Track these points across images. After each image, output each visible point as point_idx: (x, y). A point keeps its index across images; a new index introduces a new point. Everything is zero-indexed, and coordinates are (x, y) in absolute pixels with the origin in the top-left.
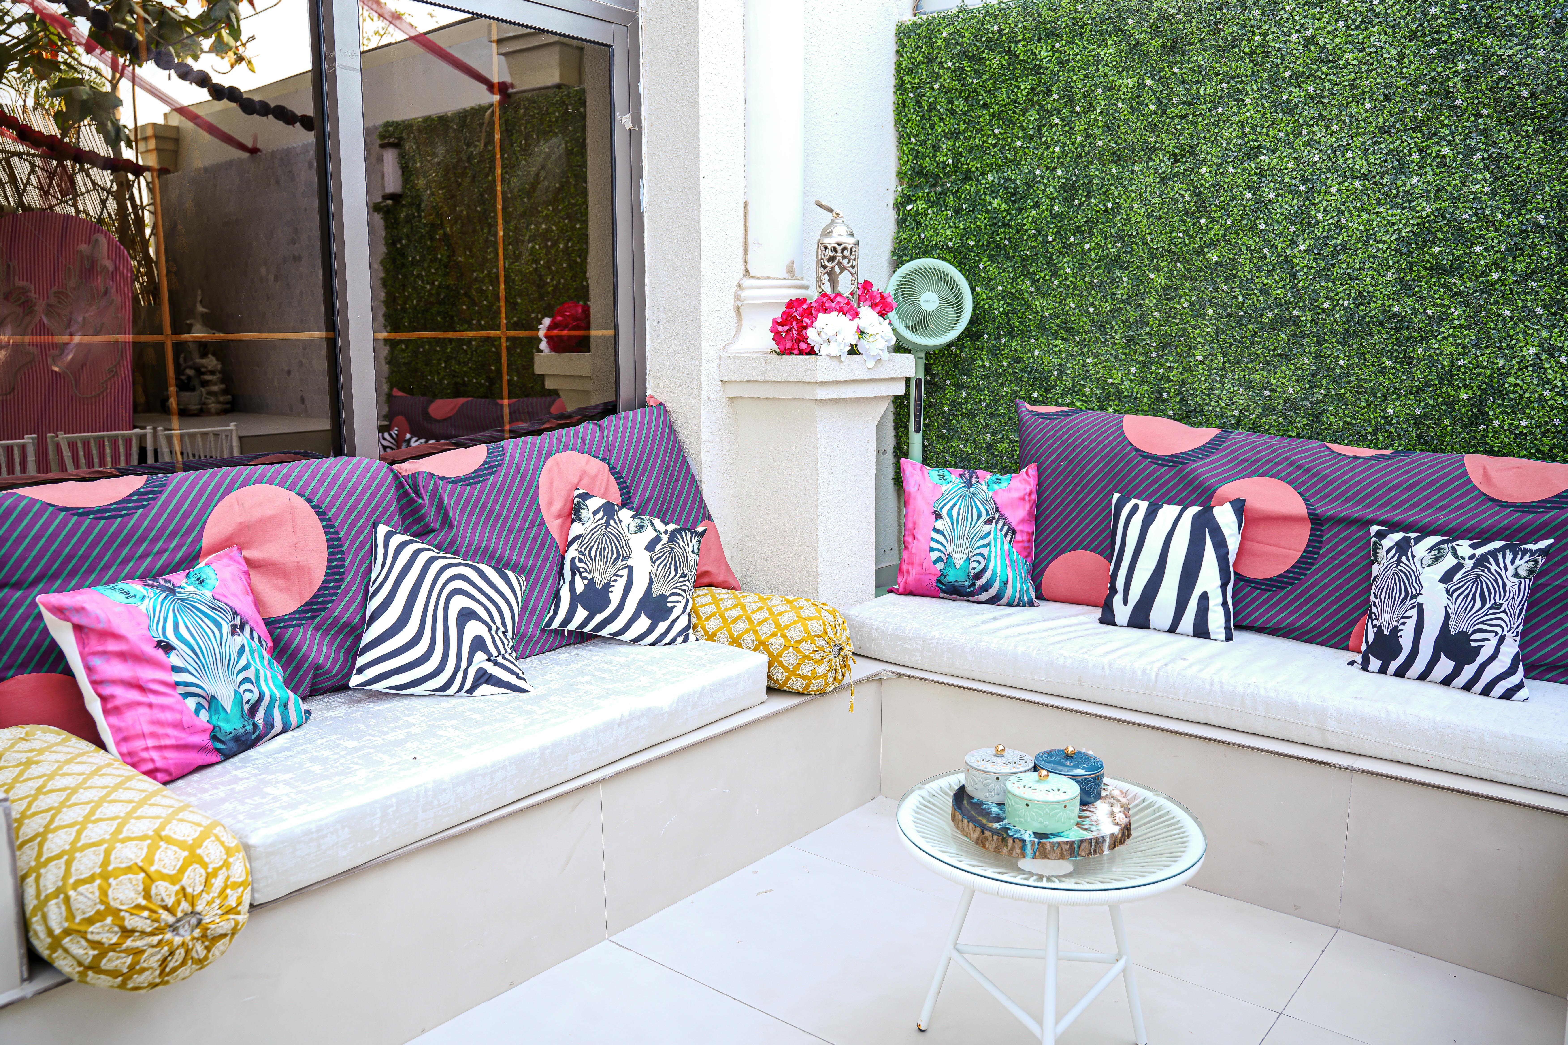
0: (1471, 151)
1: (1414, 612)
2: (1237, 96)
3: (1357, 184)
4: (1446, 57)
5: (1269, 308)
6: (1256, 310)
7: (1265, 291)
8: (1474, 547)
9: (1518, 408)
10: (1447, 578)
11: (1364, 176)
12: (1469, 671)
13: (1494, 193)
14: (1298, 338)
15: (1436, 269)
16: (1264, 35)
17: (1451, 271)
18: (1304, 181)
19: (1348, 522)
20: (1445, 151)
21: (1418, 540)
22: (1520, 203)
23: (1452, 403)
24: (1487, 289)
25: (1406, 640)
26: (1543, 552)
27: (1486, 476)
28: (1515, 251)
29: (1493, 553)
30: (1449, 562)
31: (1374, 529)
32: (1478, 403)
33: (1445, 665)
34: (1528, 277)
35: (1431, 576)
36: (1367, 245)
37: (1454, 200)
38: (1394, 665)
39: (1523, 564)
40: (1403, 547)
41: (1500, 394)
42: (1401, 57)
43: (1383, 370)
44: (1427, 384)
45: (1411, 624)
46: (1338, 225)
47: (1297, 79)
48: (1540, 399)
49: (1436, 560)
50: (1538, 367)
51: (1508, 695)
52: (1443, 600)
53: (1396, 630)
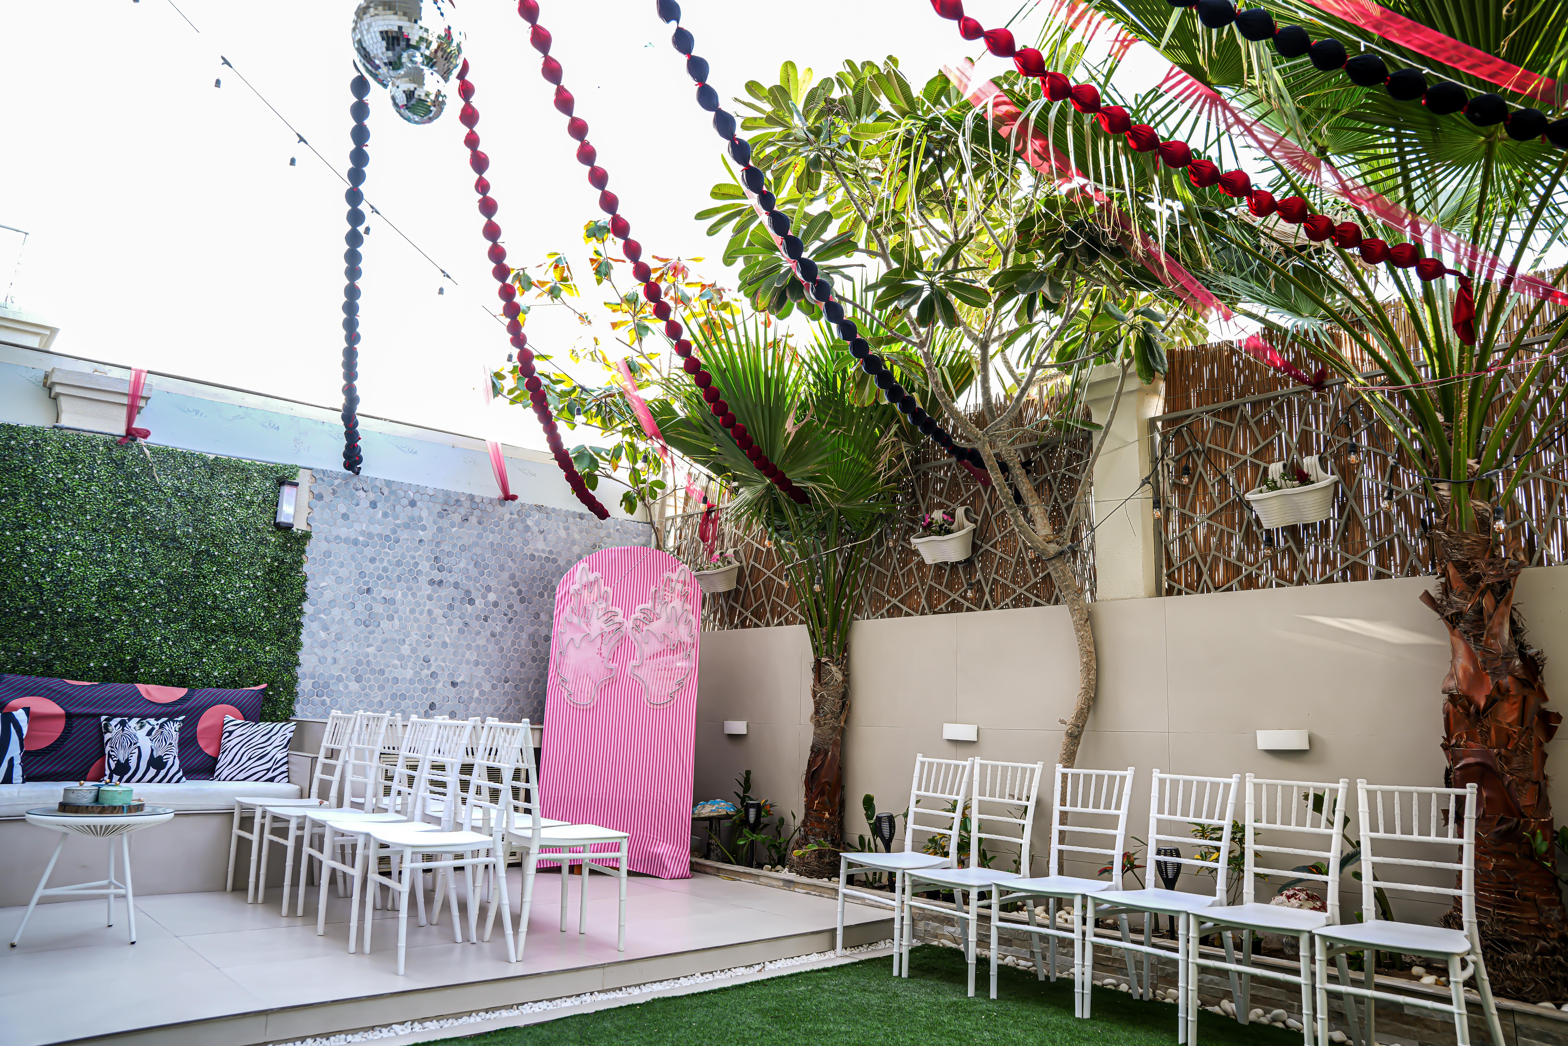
0: (134, 548)
1: (136, 750)
2: (15, 496)
3: (80, 553)
4: (126, 504)
5: (25, 609)
6: (17, 608)
7: (23, 599)
8: (157, 720)
9: (152, 664)
10: (149, 734)
11: (83, 550)
12: (163, 772)
13: (143, 568)
14: (41, 626)
15: (117, 598)
16: (34, 470)
17: (123, 600)
18: (51, 547)
19: (87, 716)
20: (123, 545)
21: (129, 720)
22: (154, 574)
23: (122, 661)
24: (139, 609)
25: (133, 764)
26: (183, 721)
27: (147, 692)
28: (151, 594)
29: (165, 722)
30: (148, 727)
31: (103, 718)
32: (133, 660)
33: (152, 771)
34: (155, 607)
35: (141, 734)
36: (83, 582)
37: (126, 568)
38: (126, 777)
39: (177, 726)
40: (123, 724)
41: (144, 657)
42: (105, 499)
43: (88, 643)
44: (110, 651)
45: (135, 756)
46: (69, 572)
47: (50, 495)
48: (161, 660)
49: (141, 727)
50: (160, 645)
51: (178, 781)
52: (150, 744)
53: (127, 760)
